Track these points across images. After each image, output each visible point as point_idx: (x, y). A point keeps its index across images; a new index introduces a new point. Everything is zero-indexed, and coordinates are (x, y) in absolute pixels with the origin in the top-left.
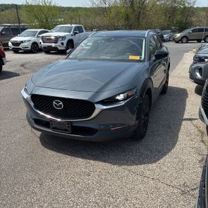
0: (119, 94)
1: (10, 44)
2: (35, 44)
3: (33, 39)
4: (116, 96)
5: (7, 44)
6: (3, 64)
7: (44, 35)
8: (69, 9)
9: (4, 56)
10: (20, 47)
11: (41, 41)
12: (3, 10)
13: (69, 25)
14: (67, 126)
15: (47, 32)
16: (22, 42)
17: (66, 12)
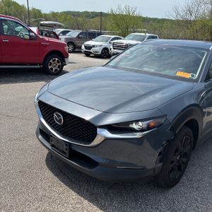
0: (137, 121)
1: (83, 47)
2: (106, 49)
3: (105, 44)
4: (132, 122)
5: (81, 47)
6: (65, 65)
7: (115, 41)
8: (155, 20)
9: (67, 57)
10: (91, 51)
11: (111, 47)
12: (93, 18)
13: (143, 34)
14: (65, 147)
15: (120, 39)
16: (94, 46)
17: (151, 22)
